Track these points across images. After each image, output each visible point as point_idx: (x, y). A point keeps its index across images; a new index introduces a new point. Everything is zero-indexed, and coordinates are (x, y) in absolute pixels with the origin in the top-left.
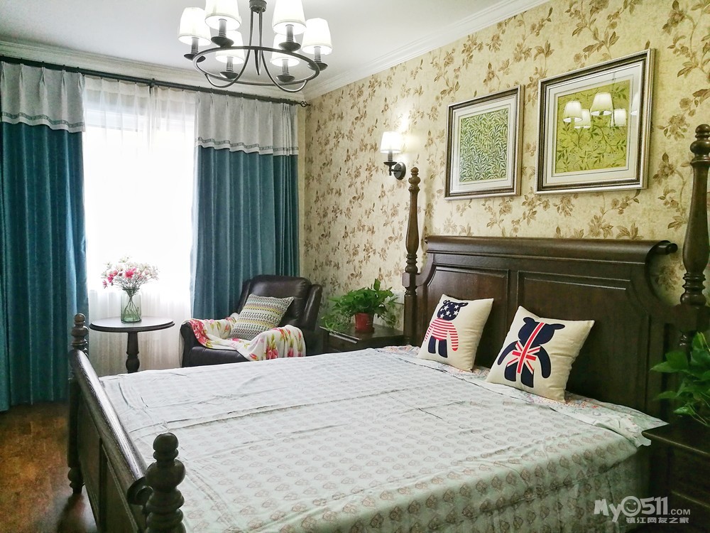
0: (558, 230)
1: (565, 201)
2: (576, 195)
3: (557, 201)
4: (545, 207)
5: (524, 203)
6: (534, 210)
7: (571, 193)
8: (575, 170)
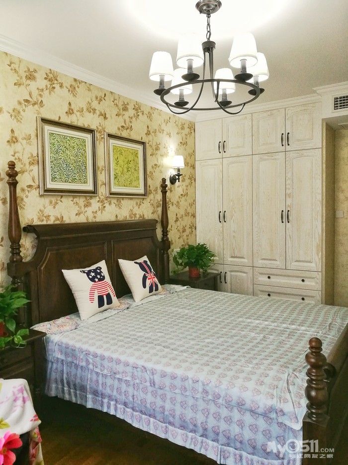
0: (117, 216)
1: (119, 201)
2: (123, 198)
3: (115, 201)
4: (110, 204)
5: (98, 201)
6: (104, 205)
7: (121, 197)
8: (122, 186)
